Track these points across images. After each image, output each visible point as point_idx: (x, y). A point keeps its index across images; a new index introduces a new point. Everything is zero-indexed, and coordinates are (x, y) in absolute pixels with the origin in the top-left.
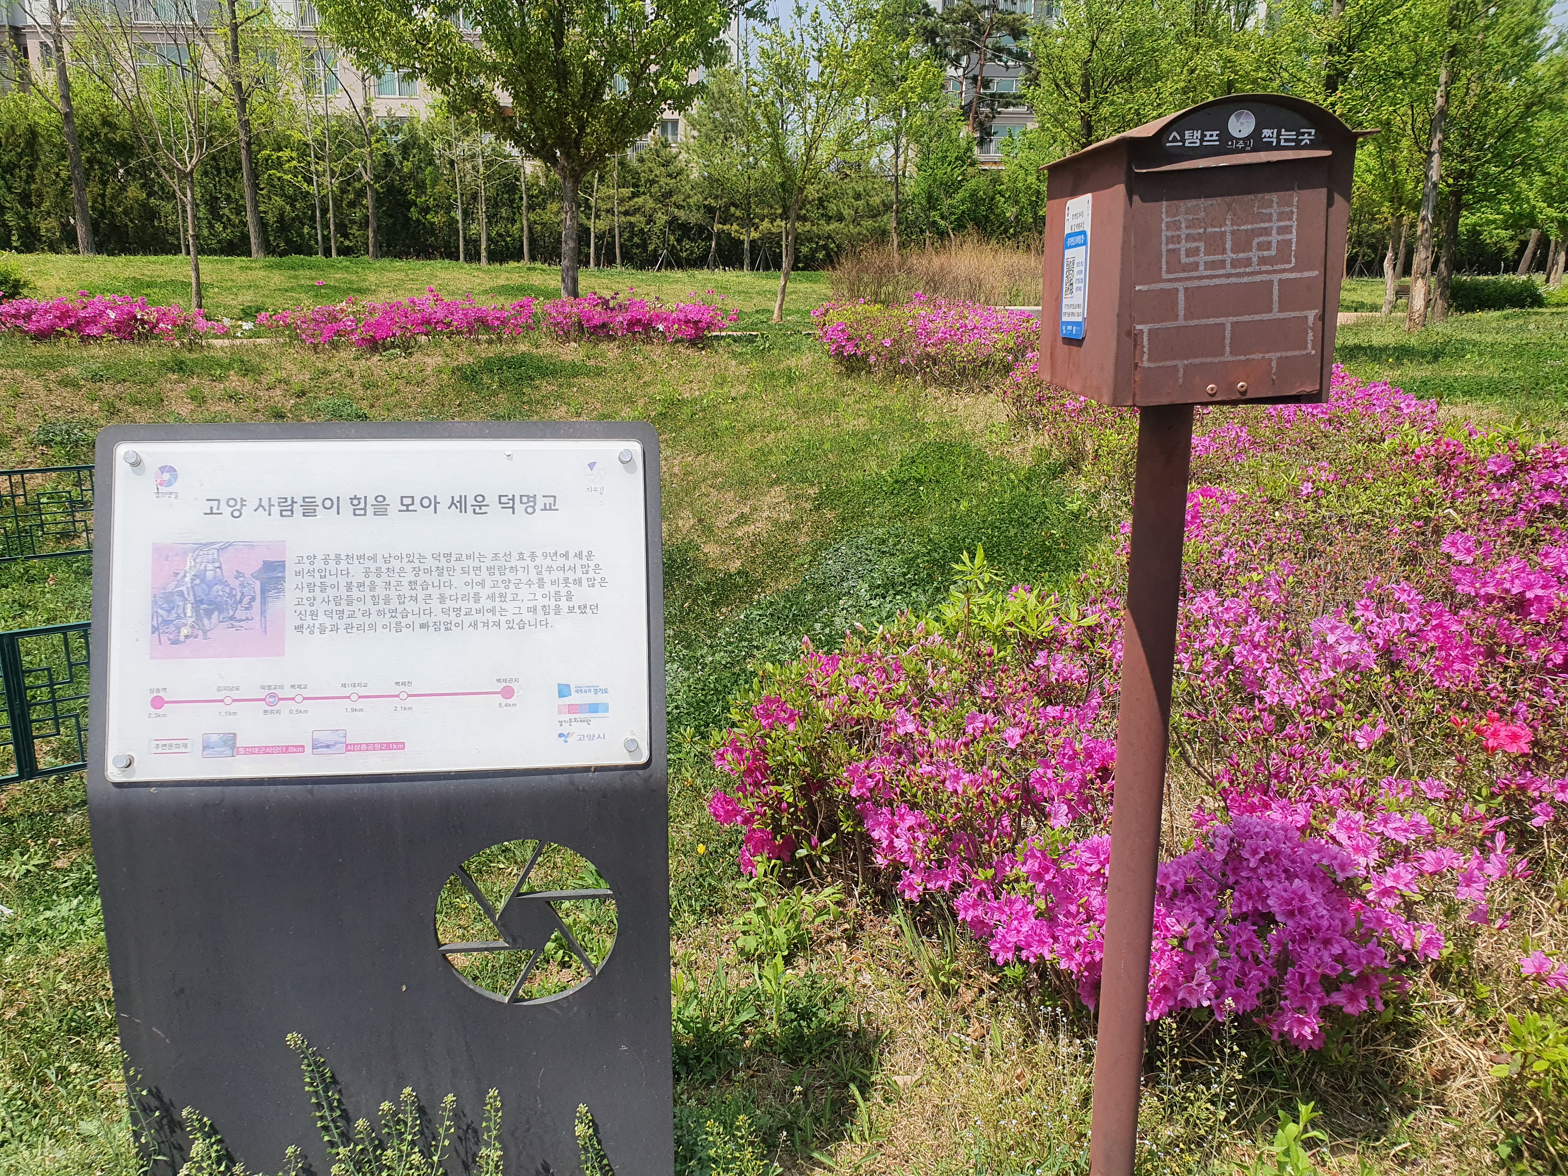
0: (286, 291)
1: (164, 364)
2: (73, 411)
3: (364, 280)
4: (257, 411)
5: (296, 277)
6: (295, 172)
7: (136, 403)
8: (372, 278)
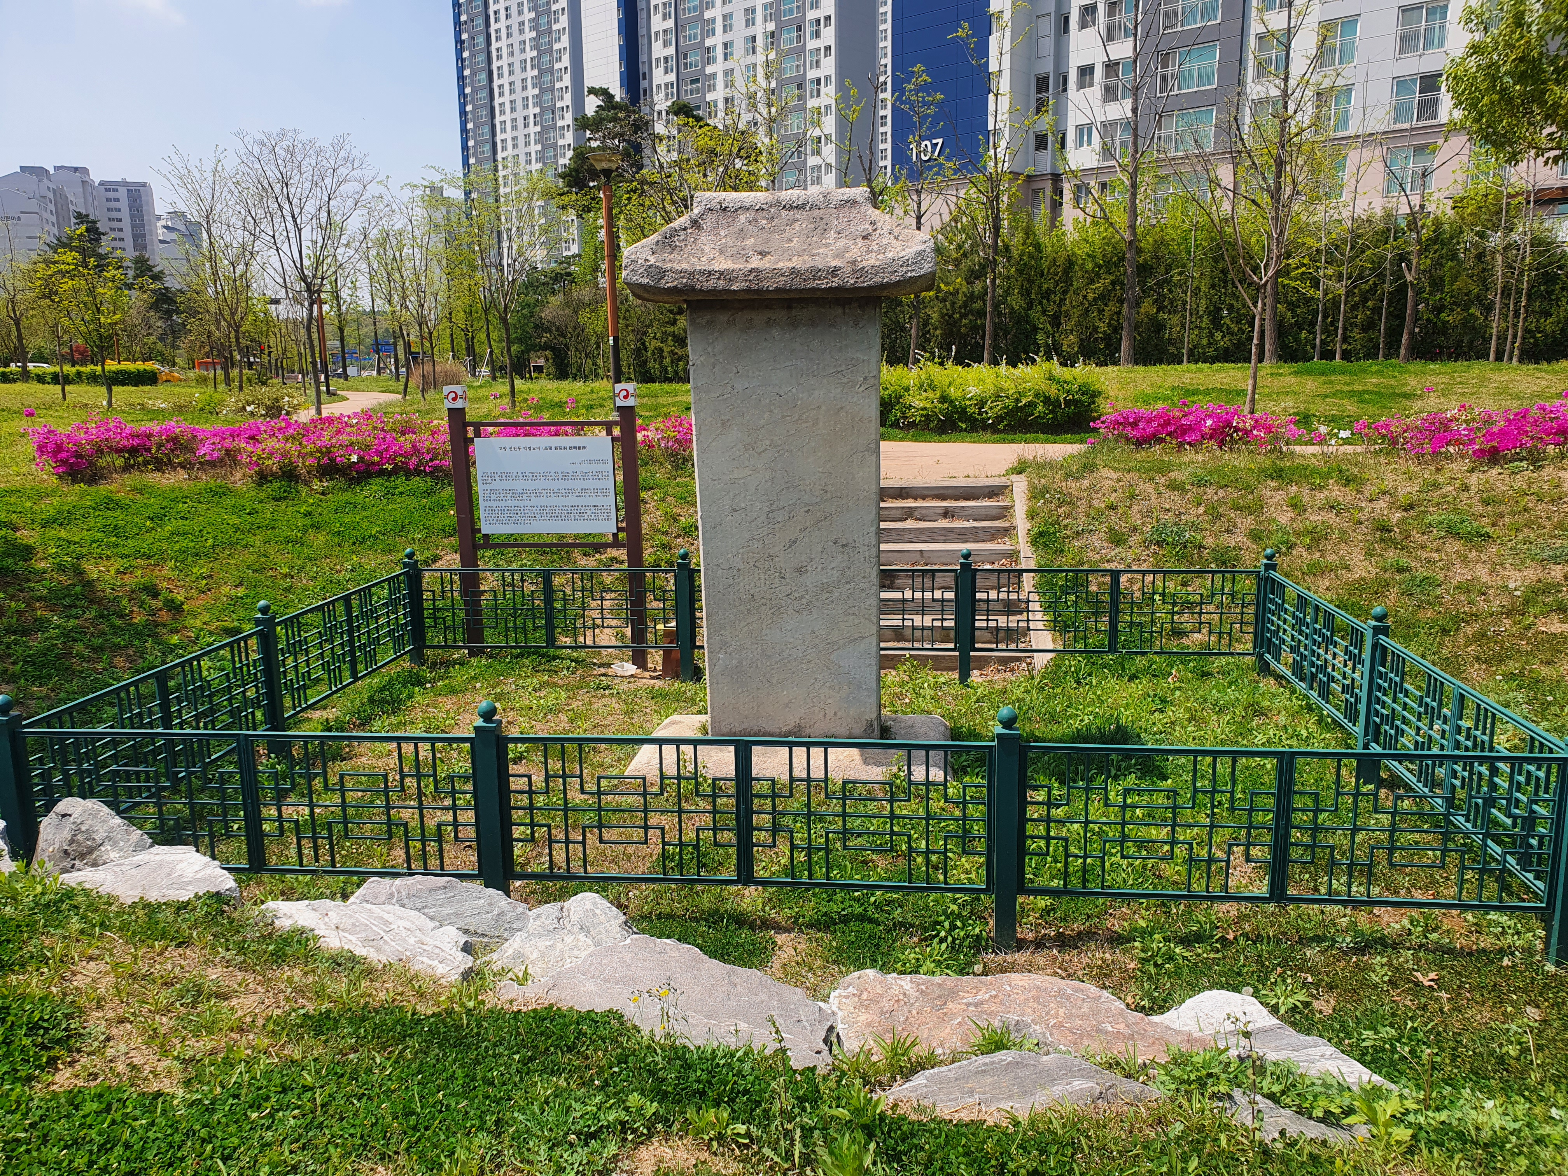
0: (1327, 396)
1: (1262, 471)
2: (1180, 514)
3: (1406, 384)
4: (1360, 523)
5: (1331, 382)
6: (1303, 277)
7: (1238, 509)
8: (1412, 382)
